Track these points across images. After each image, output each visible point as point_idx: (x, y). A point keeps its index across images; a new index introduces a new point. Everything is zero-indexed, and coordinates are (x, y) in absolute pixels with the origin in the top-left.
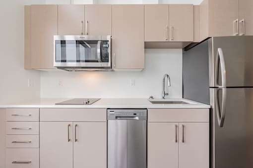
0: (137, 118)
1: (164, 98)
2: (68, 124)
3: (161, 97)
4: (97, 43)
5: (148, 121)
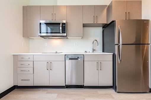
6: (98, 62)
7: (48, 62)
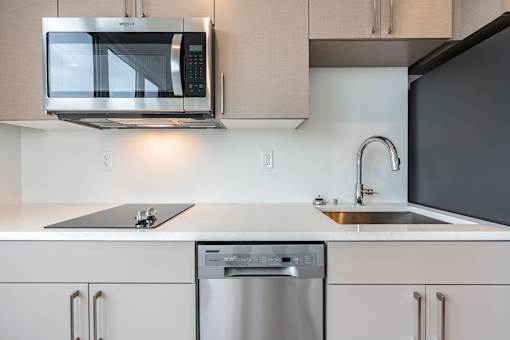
0: (292, 271)
1: (359, 202)
2: (74, 291)
3: (353, 201)
4: (170, 42)
5: (329, 281)
6: (420, 290)
7: (83, 288)
